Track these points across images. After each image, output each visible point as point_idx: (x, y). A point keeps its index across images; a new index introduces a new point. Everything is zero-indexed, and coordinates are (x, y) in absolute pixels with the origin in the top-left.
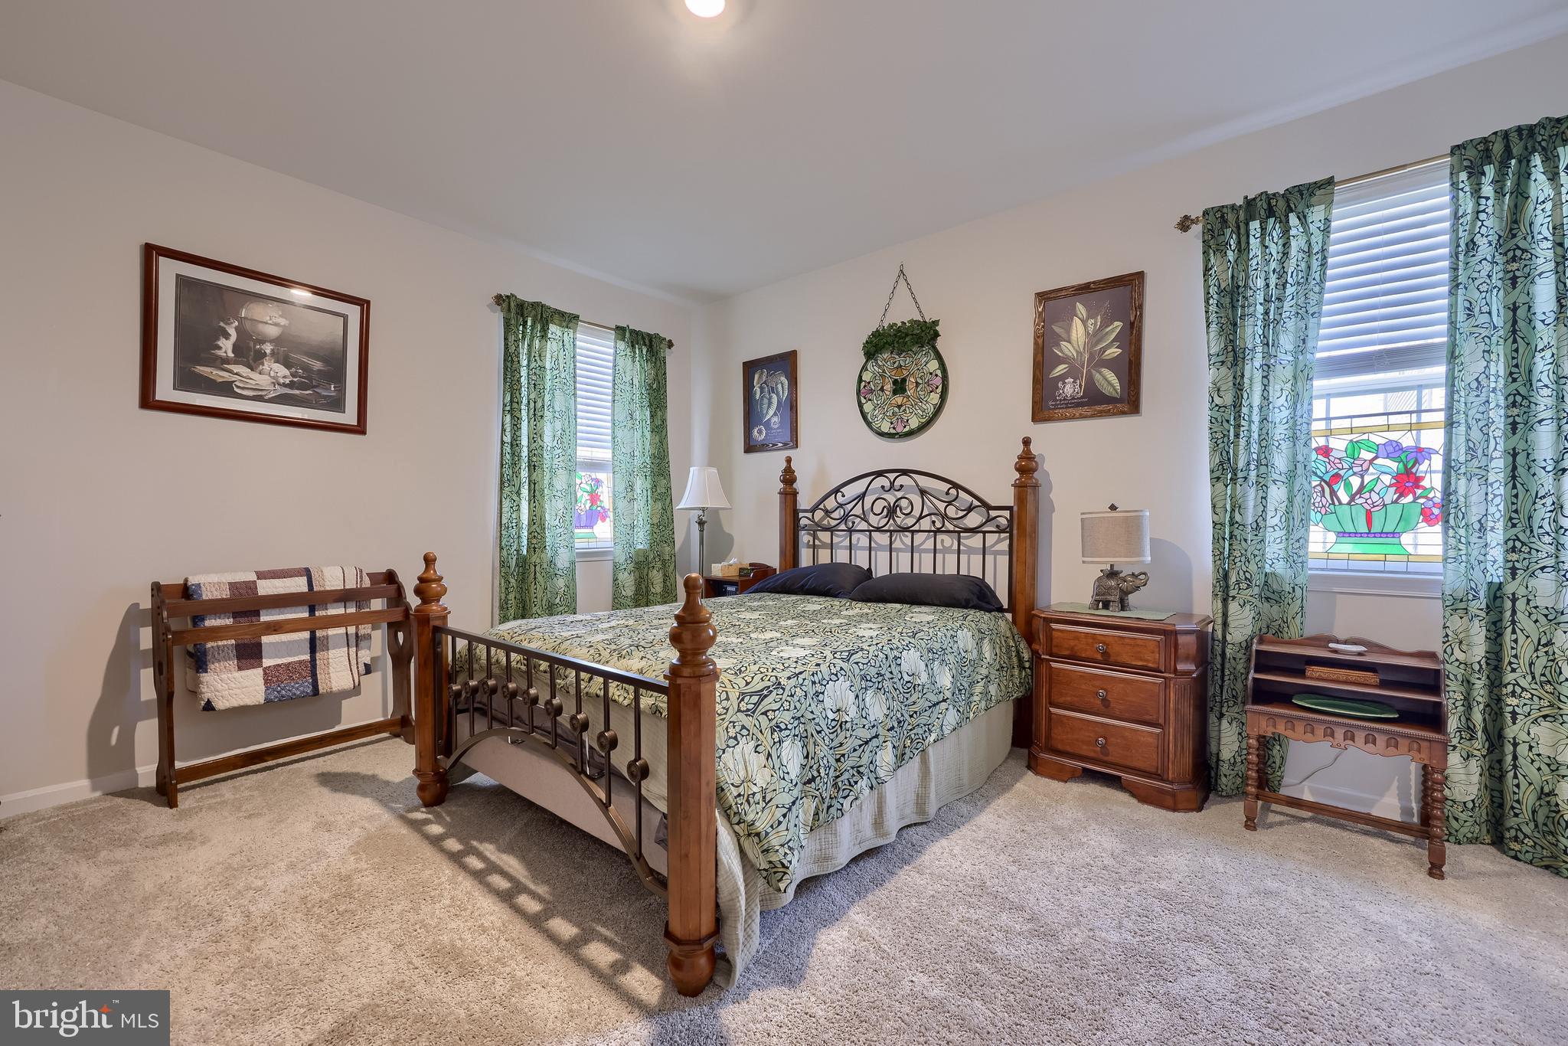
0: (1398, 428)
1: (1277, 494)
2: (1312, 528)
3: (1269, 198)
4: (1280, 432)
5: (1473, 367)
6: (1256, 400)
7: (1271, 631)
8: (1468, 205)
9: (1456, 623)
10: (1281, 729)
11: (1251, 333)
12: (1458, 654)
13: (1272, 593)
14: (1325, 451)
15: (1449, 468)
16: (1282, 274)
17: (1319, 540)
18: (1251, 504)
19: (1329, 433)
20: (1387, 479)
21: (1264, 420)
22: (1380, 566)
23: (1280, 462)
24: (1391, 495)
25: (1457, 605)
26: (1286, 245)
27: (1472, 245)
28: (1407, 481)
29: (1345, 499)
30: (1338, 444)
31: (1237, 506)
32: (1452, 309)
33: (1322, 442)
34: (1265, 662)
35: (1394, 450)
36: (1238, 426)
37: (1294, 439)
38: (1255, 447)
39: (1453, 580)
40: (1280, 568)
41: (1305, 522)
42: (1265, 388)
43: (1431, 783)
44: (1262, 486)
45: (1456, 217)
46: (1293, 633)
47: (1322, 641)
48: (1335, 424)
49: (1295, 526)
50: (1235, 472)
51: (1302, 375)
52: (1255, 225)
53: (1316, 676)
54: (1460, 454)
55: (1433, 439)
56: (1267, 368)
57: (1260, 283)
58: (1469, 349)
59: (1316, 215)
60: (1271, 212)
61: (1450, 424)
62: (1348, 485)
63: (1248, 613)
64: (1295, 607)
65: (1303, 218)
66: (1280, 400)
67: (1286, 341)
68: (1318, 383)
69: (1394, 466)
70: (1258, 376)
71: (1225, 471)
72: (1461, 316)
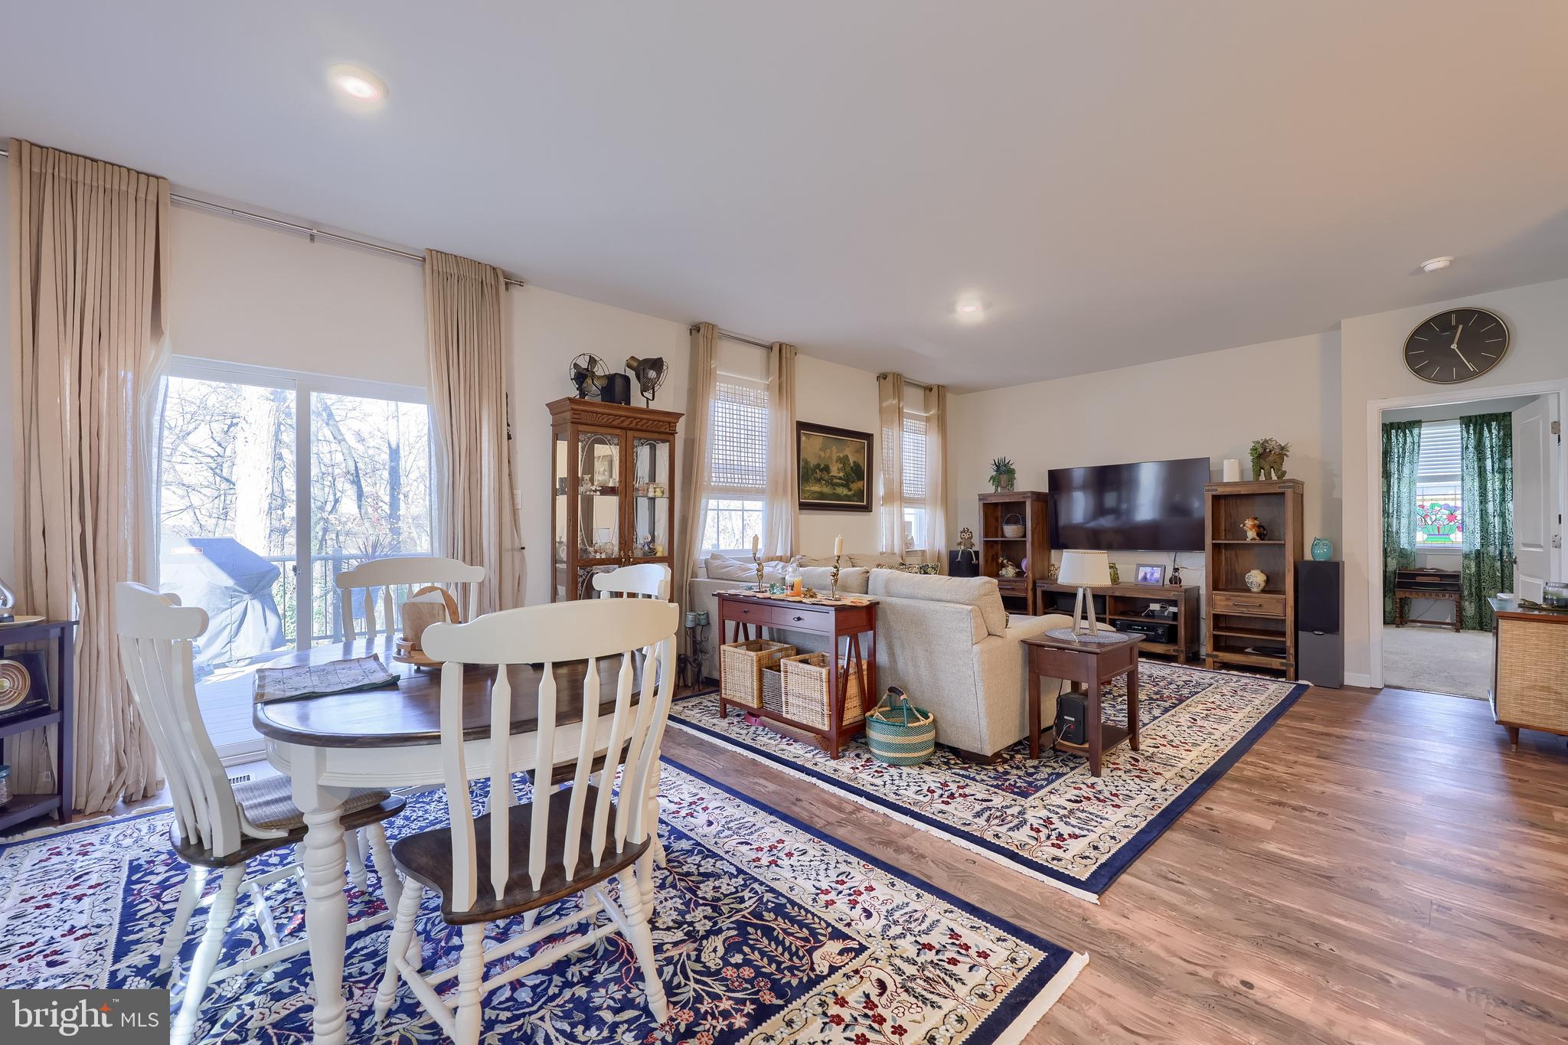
0: (1448, 499)
1: (1404, 521)
2: (1418, 533)
3: (1399, 423)
4: (1404, 501)
5: (1468, 483)
6: (1396, 490)
7: (1401, 567)
8: (1465, 435)
9: (1467, 562)
10: (1407, 595)
11: (1394, 467)
12: (1467, 571)
13: (1403, 554)
14: (1422, 507)
15: (1463, 514)
16: (1404, 449)
17: (1420, 537)
18: (1394, 525)
19: (1423, 500)
20: (1445, 517)
21: (1399, 497)
22: (1442, 545)
23: (1405, 511)
24: (1446, 522)
25: (1466, 556)
26: (1405, 440)
27: (1467, 448)
28: (1452, 517)
29: (1430, 523)
30: (1427, 504)
31: (1389, 525)
32: (1462, 467)
33: (1421, 503)
34: (1401, 575)
35: (1447, 507)
36: (1389, 499)
37: (1410, 503)
38: (1395, 506)
39: (1466, 549)
40: (1406, 546)
41: (1415, 531)
42: (1399, 486)
43: (1460, 610)
44: (1398, 518)
45: (1462, 438)
46: (1412, 568)
47: (1422, 569)
48: (1425, 497)
49: (1411, 533)
50: (1388, 514)
51: (1412, 483)
52: (1393, 431)
53: (1419, 579)
54: (1466, 510)
55: (1459, 504)
56: (1399, 479)
57: (1396, 451)
58: (1466, 477)
59: (1416, 431)
60: (1399, 428)
61: (1463, 500)
62: (1431, 519)
63: (1395, 561)
64: (1412, 558)
65: (1411, 432)
66: (1404, 489)
67: (1406, 471)
68: (1418, 484)
69: (1447, 512)
70: (1396, 481)
71: (1386, 513)
72: (1465, 468)
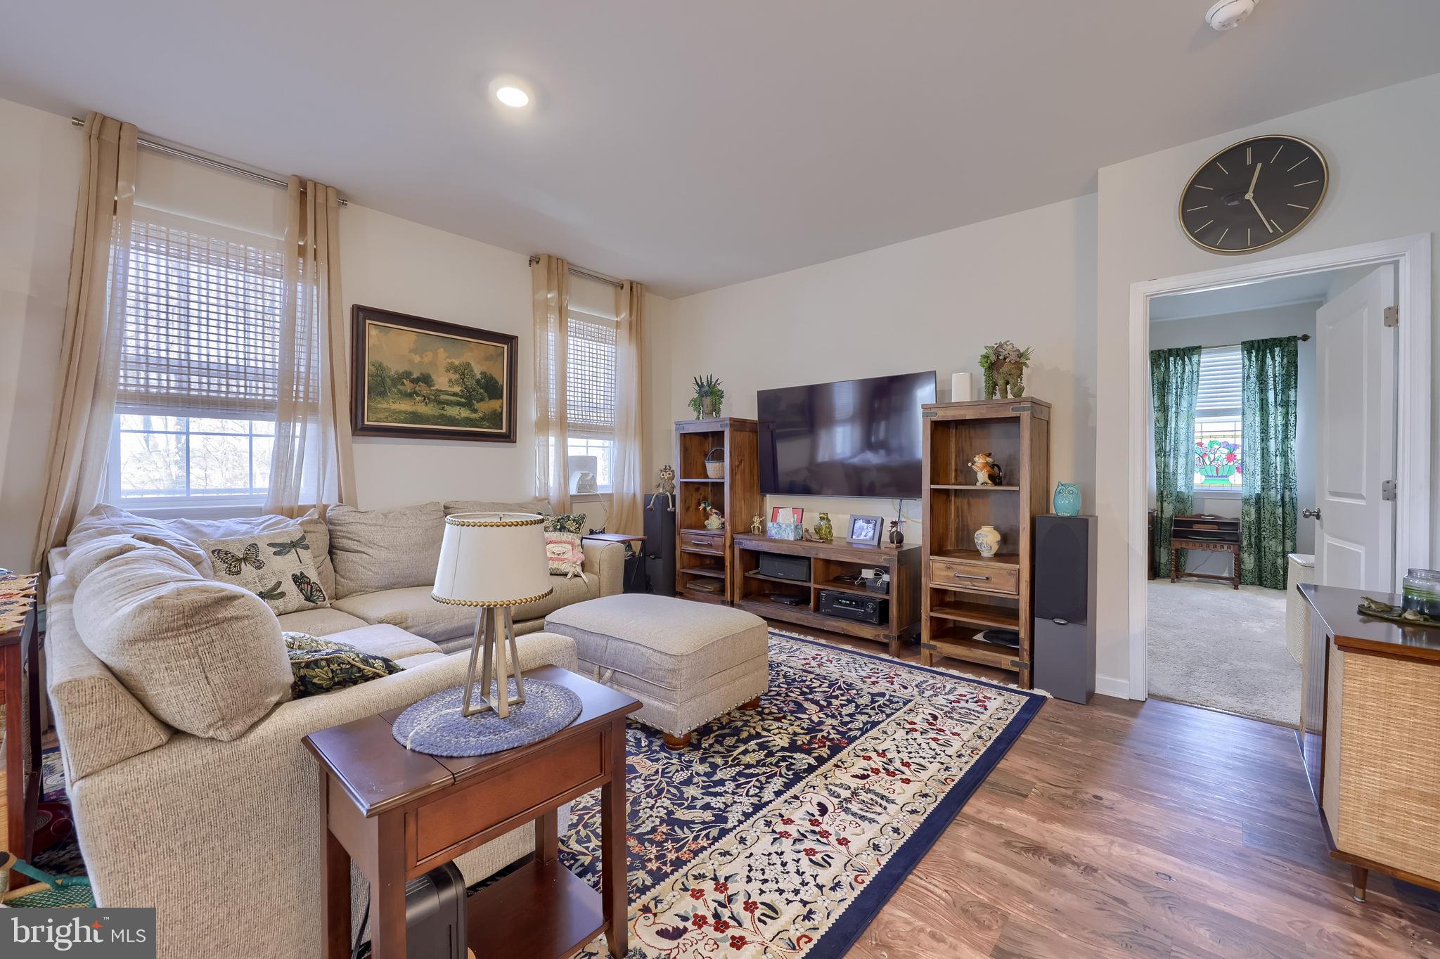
0: (1228, 436)
1: (1182, 461)
2: (1195, 474)
3: (1178, 350)
4: (1182, 437)
5: (1249, 418)
6: (1173, 425)
7: (1178, 512)
8: (1247, 362)
9: (1246, 507)
10: (1184, 546)
11: (1171, 399)
12: (1247, 519)
13: (1180, 499)
14: (1200, 444)
15: (1243, 453)
16: (1182, 379)
17: (1198, 479)
18: (1171, 465)
19: (1202, 437)
20: (1224, 456)
21: (1176, 433)
22: (1221, 488)
23: (1182, 449)
24: (1225, 462)
25: (1246, 501)
26: (1184, 368)
27: (1248, 377)
28: (1231, 457)
29: (1208, 463)
30: (1206, 442)
31: (1166, 466)
32: (1243, 399)
33: (1199, 441)
34: (1178, 523)
35: (1227, 445)
36: (1166, 435)
37: (1188, 440)
38: (1173, 443)
39: (1245, 493)
40: (1183, 489)
41: (1192, 472)
42: (1176, 421)
43: (1239, 562)
44: (1176, 458)
45: (1244, 366)
46: (1188, 513)
47: (1199, 516)
48: (1204, 434)
49: (1189, 474)
50: (1165, 453)
51: (1190, 417)
52: (1172, 359)
53: (1196, 528)
54: (1246, 448)
55: (1239, 441)
56: (1177, 413)
57: (1174, 381)
58: (1248, 411)
59: (1195, 358)
60: (1178, 355)
61: (1243, 437)
62: (1209, 458)
63: (1171, 506)
64: (1189, 504)
65: (1190, 359)
66: (1182, 425)
67: (1184, 404)
68: (1197, 419)
69: (1226, 451)
70: (1174, 416)
71: (1161, 452)
72: (1246, 401)
